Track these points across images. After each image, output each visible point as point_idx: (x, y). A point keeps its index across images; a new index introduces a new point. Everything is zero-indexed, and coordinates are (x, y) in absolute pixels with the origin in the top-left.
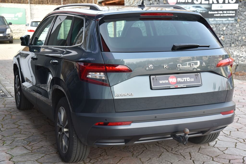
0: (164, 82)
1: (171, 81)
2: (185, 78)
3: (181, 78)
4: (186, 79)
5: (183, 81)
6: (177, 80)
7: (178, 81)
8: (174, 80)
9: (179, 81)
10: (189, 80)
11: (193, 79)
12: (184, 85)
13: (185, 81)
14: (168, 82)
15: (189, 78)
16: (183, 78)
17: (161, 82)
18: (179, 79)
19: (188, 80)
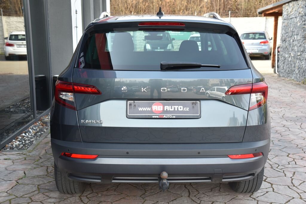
0: (145, 109)
1: (155, 109)
2: (176, 107)
3: (170, 107)
4: (178, 108)
5: (173, 109)
6: (164, 108)
7: (165, 110)
8: (159, 108)
9: (167, 109)
10: (182, 109)
11: (188, 108)
12: (172, 116)
13: (176, 109)
14: (150, 110)
15: (182, 107)
16: (173, 107)
17: (140, 109)
18: (168, 107)
19: (179, 109)
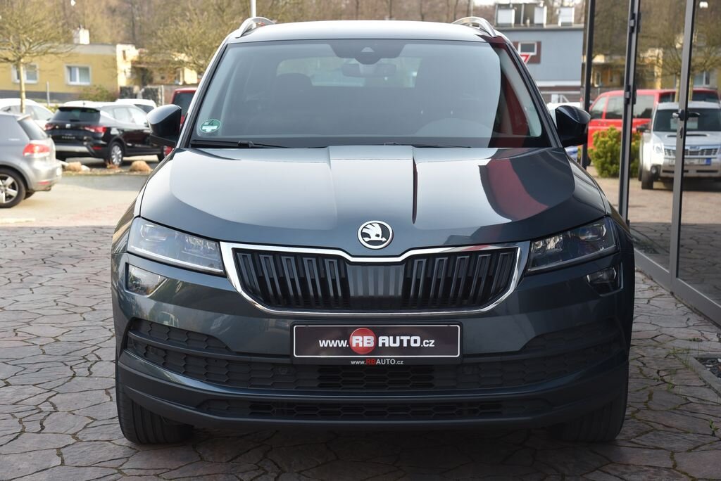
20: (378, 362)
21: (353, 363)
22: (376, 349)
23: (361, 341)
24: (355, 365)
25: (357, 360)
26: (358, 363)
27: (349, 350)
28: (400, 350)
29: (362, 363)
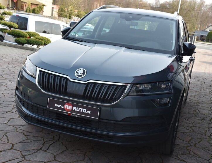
20: (72, 115)
21: (64, 113)
22: (72, 111)
23: (68, 107)
24: (65, 115)
25: (66, 113)
26: (65, 114)
27: (64, 109)
28: (79, 112)
29: (67, 114)
